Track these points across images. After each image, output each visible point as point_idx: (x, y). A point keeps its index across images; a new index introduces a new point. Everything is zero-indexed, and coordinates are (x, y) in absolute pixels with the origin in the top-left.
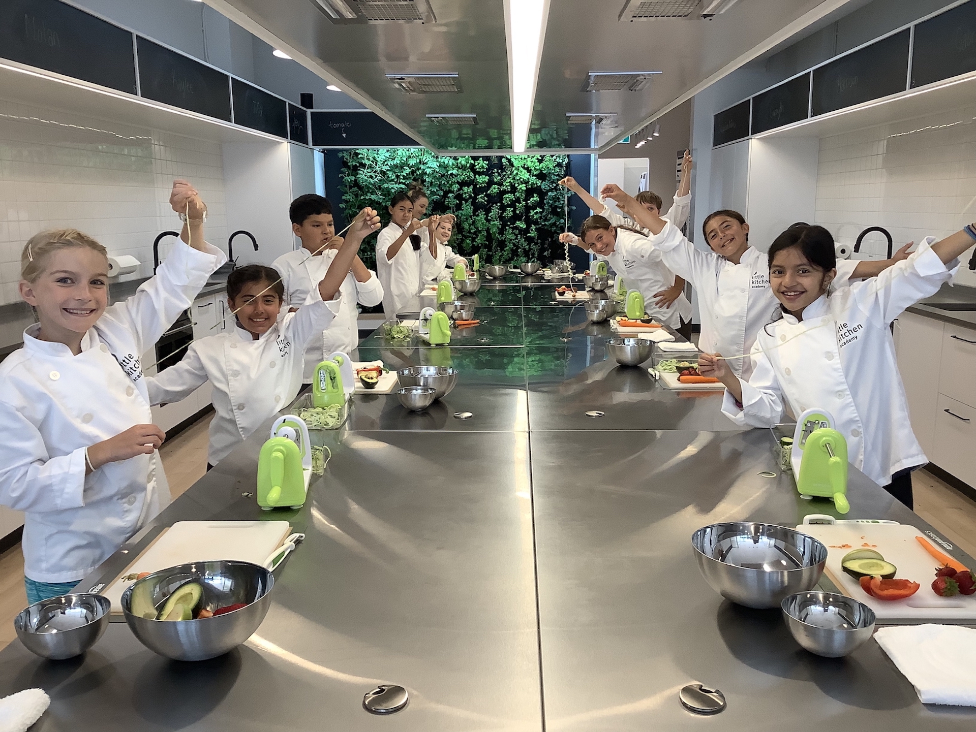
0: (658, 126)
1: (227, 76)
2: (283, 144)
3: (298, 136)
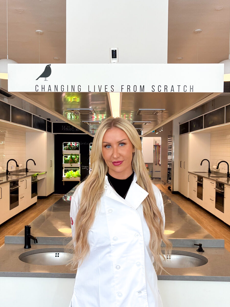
0: (162, 128)
1: (31, 114)
2: (44, 133)
3: (49, 130)
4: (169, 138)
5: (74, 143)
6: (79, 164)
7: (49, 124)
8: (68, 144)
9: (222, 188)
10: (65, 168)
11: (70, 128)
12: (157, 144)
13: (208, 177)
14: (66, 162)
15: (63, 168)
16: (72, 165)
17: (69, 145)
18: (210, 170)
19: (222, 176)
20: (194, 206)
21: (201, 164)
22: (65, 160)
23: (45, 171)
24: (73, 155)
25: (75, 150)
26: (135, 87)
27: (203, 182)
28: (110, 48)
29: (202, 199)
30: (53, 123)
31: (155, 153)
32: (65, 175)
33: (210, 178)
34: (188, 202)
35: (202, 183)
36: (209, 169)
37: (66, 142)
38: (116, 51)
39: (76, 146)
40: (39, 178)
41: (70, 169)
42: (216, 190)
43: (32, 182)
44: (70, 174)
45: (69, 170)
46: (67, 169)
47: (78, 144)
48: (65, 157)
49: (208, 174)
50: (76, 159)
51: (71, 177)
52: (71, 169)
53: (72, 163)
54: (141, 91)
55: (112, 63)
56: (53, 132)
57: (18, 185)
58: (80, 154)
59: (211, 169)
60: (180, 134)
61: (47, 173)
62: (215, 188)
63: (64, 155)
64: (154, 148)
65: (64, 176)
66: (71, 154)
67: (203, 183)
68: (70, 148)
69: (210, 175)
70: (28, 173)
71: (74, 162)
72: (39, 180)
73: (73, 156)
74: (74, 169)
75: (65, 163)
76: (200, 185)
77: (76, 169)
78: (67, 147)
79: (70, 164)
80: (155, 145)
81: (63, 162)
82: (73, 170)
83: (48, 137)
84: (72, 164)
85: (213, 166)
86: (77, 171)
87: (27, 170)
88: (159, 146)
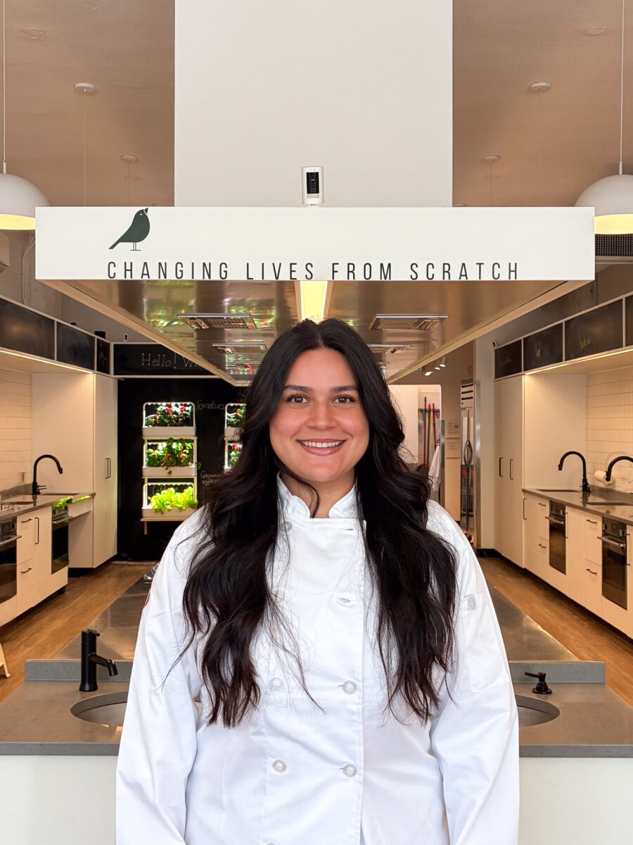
4: (463, 387)
5: (177, 406)
6: (192, 470)
7: (104, 348)
8: (159, 409)
9: (621, 534)
10: (150, 480)
11: (165, 360)
12: (429, 406)
13: (581, 505)
14: (154, 462)
15: (144, 480)
16: (170, 473)
17: (164, 411)
18: (587, 484)
19: (621, 502)
20: (542, 592)
21: (560, 467)
22: (148, 457)
23: (91, 492)
24: (176, 441)
25: (182, 426)
26: (368, 267)
27: (564, 518)
28: (302, 168)
29: (564, 571)
30: (115, 345)
31: (423, 432)
32: (149, 502)
33: (588, 506)
34: (524, 580)
35: (562, 523)
36: (585, 480)
37: (153, 401)
38: (317, 174)
39: (185, 415)
40: (73, 513)
41: (164, 484)
42: (604, 543)
43: (53, 525)
44: (165, 499)
45: (163, 486)
46: (154, 484)
47: (189, 408)
48: (149, 447)
49: (581, 494)
50: (185, 453)
51: (169, 507)
52: (169, 484)
53: (172, 465)
54: (383, 279)
55: (308, 205)
56: (115, 374)
57: (16, 535)
58: (195, 439)
59: (589, 481)
60: (496, 377)
61: (96, 496)
62: (600, 535)
63: (146, 441)
64: (421, 417)
65: (145, 506)
66: (167, 438)
67: (564, 521)
68: (166, 420)
69: (587, 499)
70: (38, 496)
71: (177, 461)
72: (72, 519)
73: (174, 446)
74: (179, 484)
75: (149, 464)
76: (557, 530)
77: (184, 484)
78: (155, 418)
79: (167, 469)
80: (423, 408)
81: (145, 463)
82: (174, 487)
83: (100, 387)
84: (171, 469)
85: (594, 472)
86: (185, 490)
87: (35, 490)
88: (436, 412)
